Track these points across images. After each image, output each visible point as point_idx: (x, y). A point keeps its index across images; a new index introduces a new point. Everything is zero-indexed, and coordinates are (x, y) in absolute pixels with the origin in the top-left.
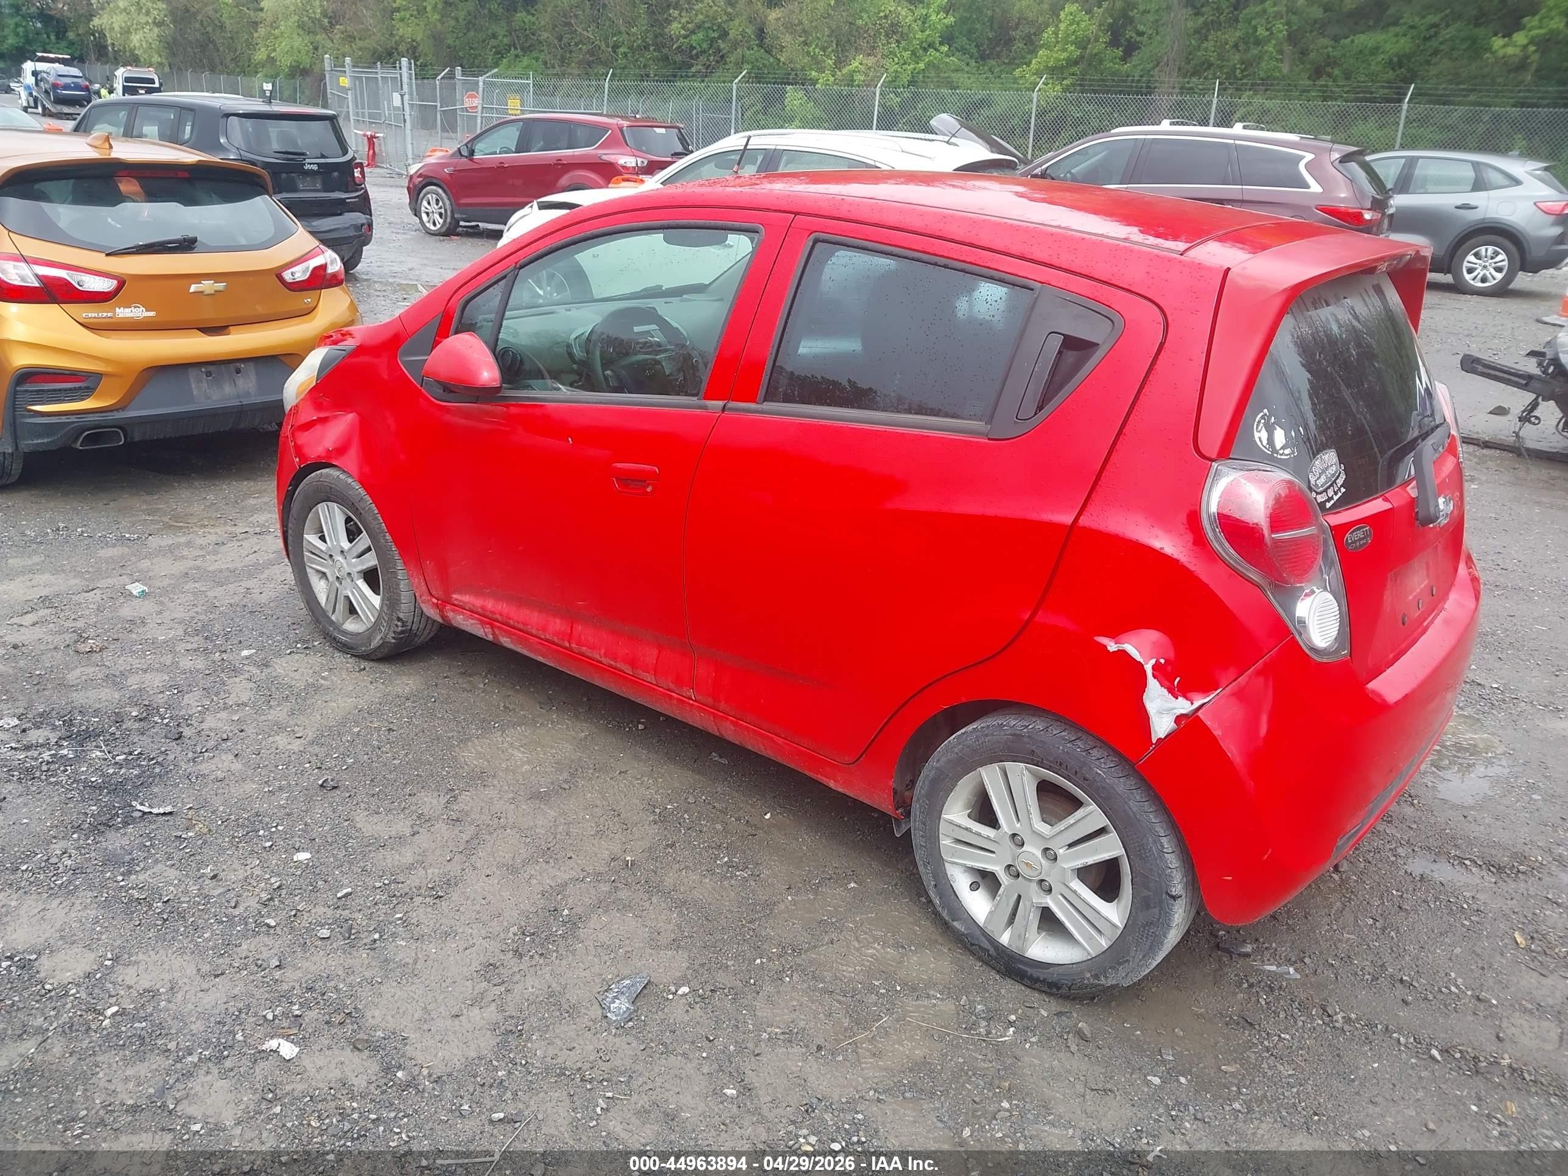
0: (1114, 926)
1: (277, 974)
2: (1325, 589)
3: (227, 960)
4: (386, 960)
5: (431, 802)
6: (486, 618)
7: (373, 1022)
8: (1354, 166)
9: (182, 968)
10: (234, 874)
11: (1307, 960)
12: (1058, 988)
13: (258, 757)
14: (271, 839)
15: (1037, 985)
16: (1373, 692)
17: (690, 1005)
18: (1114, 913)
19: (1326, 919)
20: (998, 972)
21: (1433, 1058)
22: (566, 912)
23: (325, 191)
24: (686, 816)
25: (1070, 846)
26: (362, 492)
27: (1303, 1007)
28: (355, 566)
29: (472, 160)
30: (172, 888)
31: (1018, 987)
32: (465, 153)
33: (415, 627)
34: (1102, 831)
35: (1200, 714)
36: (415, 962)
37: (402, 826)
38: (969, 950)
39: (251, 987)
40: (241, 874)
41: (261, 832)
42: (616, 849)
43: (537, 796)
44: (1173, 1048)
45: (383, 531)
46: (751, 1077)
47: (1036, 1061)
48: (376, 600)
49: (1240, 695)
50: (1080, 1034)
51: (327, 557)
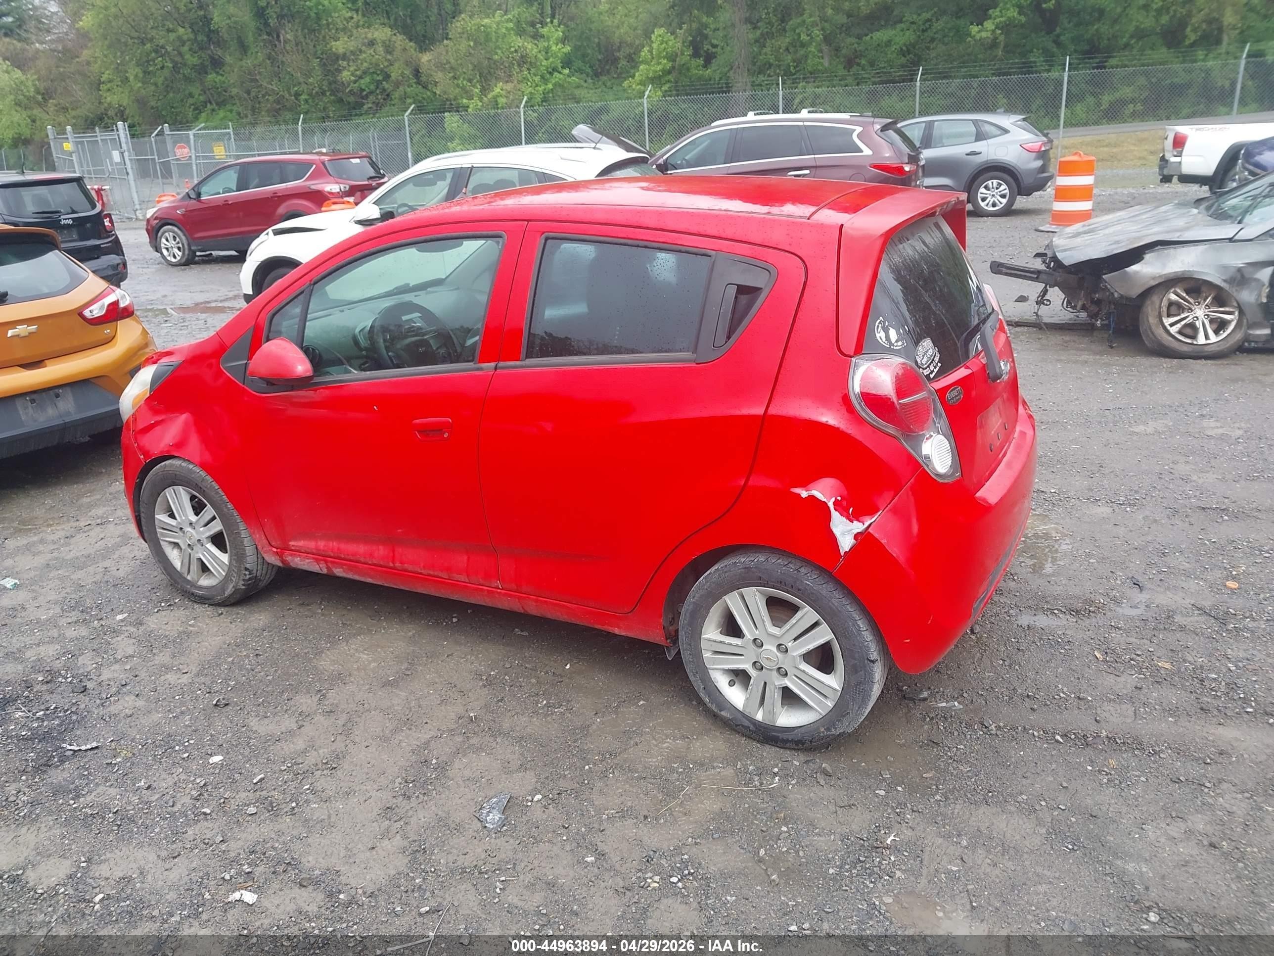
0: (835, 690)
1: (223, 847)
2: (939, 433)
3: (180, 845)
4: (306, 820)
5: (306, 702)
6: (319, 556)
7: (310, 865)
8: (891, 132)
9: (144, 858)
10: (165, 782)
11: (965, 695)
12: (803, 744)
13: (156, 693)
14: (186, 751)
15: (788, 745)
16: (980, 498)
17: (545, 807)
18: (833, 681)
19: (972, 666)
20: (758, 741)
21: (1057, 741)
22: (434, 761)
23: (82, 240)
24: (507, 677)
25: (795, 639)
26: (203, 473)
27: (969, 726)
28: (203, 533)
29: (200, 201)
30: (117, 802)
31: (774, 749)
32: (193, 196)
33: (259, 573)
34: (816, 625)
35: (870, 530)
36: (329, 817)
37: (289, 723)
38: (735, 731)
39: (205, 860)
40: (170, 781)
41: (177, 748)
42: (460, 710)
43: (387, 684)
44: (889, 770)
45: (224, 502)
46: (601, 847)
47: (798, 796)
48: (225, 558)
49: (895, 511)
50: (826, 773)
51: (178, 530)
